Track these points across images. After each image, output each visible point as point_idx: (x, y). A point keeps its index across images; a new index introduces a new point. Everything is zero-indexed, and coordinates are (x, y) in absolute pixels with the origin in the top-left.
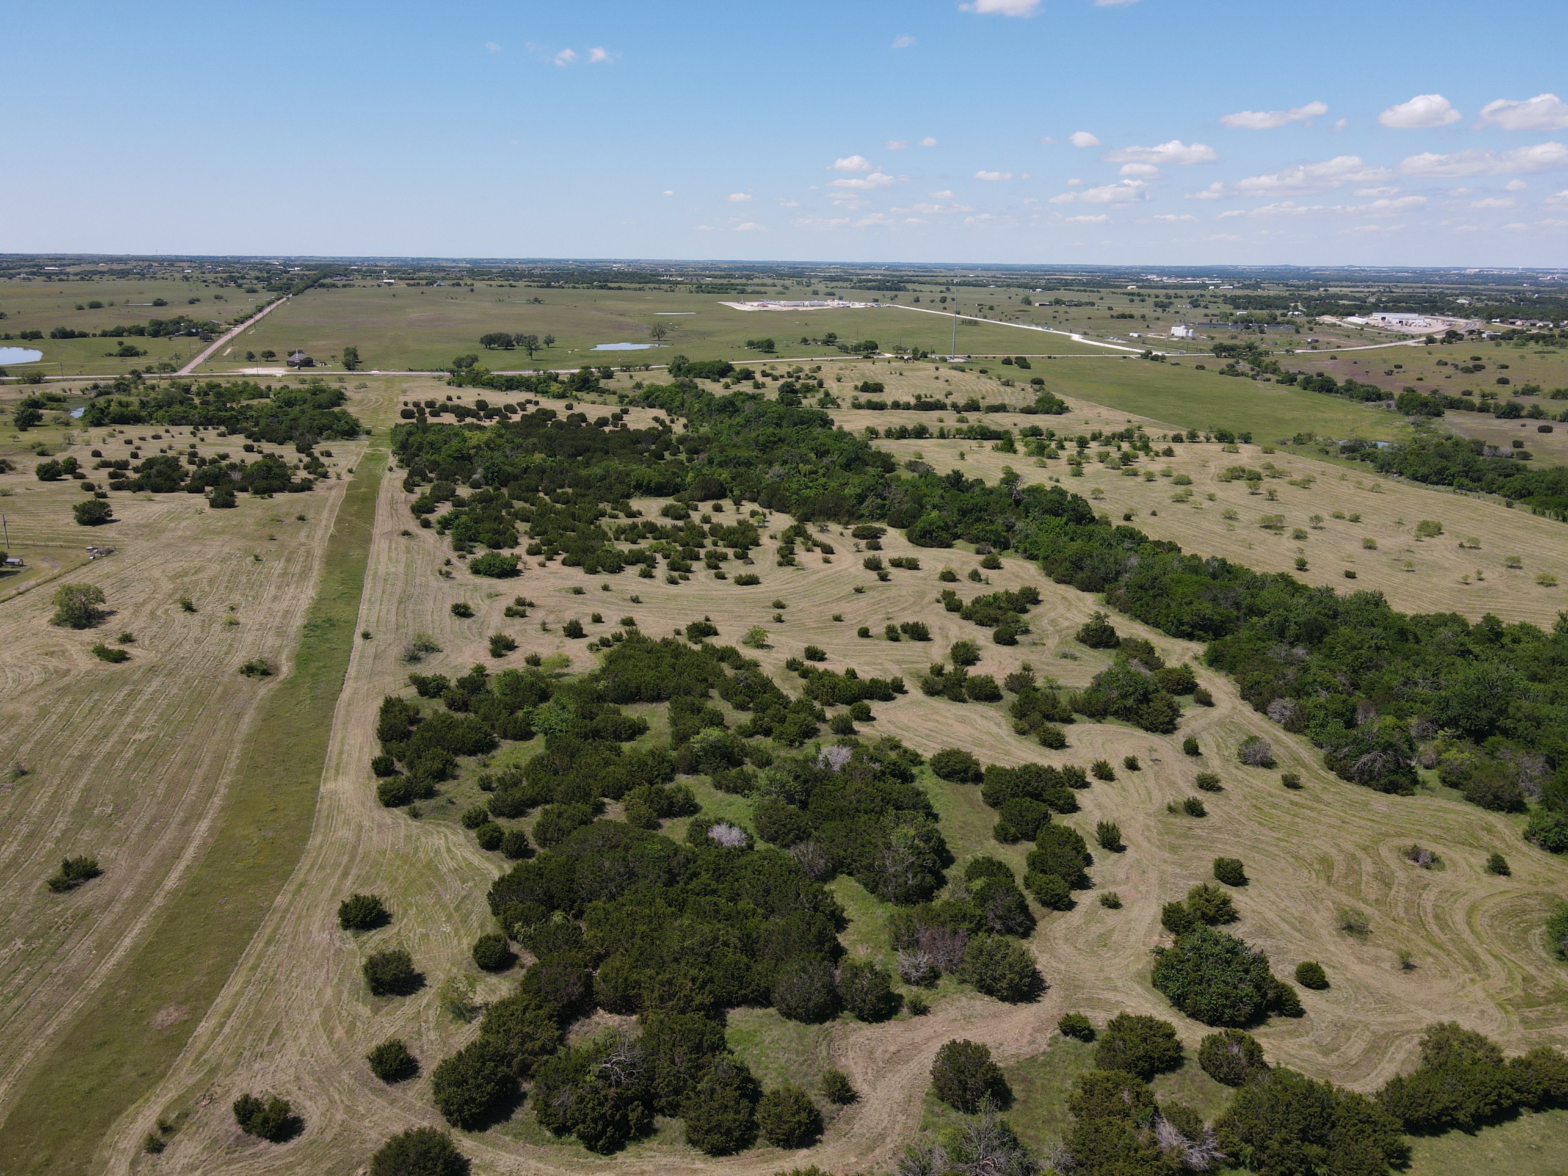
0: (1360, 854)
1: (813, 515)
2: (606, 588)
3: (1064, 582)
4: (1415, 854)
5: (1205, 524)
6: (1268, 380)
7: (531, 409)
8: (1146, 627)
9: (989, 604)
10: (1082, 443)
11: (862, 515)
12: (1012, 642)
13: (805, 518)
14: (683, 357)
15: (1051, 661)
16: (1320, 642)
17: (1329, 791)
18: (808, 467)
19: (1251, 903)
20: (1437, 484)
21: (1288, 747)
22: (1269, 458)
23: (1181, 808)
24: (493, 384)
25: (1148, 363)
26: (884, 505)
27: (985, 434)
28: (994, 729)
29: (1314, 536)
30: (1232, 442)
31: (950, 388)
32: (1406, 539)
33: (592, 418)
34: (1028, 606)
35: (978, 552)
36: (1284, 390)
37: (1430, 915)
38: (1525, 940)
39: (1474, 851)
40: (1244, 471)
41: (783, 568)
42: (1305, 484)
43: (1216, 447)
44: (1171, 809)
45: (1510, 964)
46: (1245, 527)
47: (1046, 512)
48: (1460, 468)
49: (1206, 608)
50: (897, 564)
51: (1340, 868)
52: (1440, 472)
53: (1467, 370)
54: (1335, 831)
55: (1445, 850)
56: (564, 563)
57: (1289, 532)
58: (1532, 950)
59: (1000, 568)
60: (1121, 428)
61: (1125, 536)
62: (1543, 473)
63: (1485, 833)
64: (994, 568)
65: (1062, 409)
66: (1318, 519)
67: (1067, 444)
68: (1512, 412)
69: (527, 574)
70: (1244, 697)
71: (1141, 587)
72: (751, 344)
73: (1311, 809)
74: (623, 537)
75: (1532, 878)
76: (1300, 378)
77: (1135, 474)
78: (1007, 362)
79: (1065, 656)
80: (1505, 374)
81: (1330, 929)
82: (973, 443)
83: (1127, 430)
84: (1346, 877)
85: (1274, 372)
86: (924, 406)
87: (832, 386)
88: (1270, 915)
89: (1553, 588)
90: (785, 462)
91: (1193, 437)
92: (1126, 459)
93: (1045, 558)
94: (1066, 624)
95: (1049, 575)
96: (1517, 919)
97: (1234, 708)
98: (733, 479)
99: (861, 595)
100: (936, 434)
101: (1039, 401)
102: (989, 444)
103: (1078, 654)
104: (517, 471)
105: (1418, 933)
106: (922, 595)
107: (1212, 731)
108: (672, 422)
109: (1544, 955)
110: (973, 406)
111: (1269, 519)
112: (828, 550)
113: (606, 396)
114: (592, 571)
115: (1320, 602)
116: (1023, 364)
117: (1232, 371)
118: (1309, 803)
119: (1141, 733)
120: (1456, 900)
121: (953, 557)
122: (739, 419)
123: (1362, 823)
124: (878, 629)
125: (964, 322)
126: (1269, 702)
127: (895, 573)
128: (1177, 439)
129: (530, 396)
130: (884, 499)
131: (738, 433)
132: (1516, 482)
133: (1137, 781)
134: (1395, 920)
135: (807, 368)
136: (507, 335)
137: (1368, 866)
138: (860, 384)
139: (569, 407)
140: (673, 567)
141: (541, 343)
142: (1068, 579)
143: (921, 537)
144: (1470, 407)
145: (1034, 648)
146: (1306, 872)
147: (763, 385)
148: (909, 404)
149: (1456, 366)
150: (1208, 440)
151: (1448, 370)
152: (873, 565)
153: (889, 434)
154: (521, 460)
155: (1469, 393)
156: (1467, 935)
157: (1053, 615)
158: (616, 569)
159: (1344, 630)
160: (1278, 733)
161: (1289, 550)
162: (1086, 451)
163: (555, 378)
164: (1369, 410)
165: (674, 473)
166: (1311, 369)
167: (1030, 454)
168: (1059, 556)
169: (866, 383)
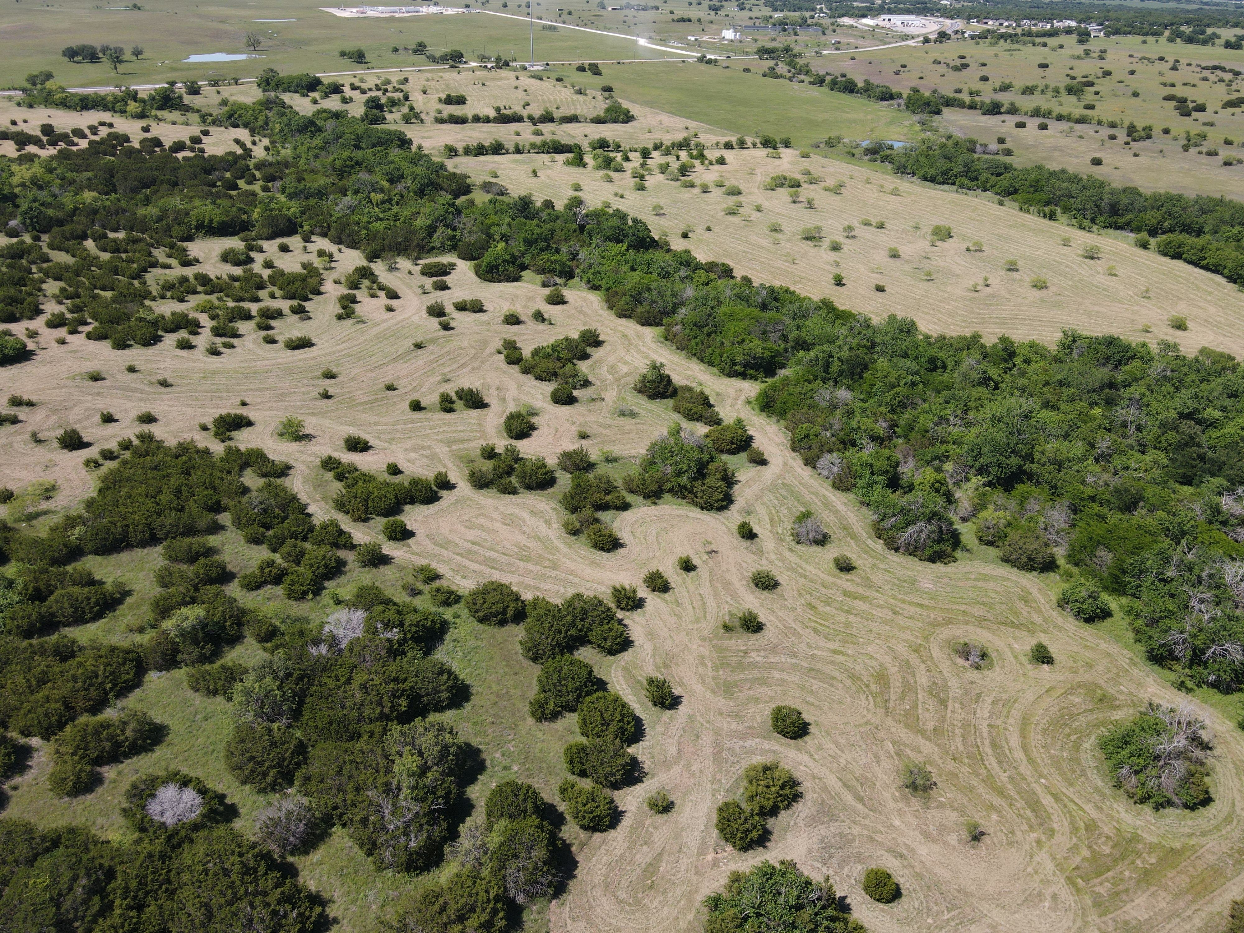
0: (914, 660)
1: (383, 250)
2: (132, 369)
3: (625, 316)
4: (965, 652)
5: (754, 238)
6: (802, 82)
7: (104, 132)
8: (702, 367)
9: (547, 356)
10: (646, 154)
11: (433, 248)
12: (570, 400)
13: (373, 257)
14: (272, 70)
15: (608, 421)
16: (861, 377)
17: (878, 569)
18: (380, 196)
19: (811, 764)
20: (943, 183)
21: (837, 511)
22: (806, 164)
23: (737, 623)
24: (66, 104)
25: (703, 67)
26: (454, 236)
27: (558, 148)
28: (543, 530)
29: (847, 245)
30: (775, 148)
31: (527, 99)
32: (922, 245)
33: (167, 144)
34: (589, 350)
35: (544, 285)
36: (816, 92)
37: (987, 742)
38: (1078, 761)
39: (1017, 632)
40: (785, 179)
41: (343, 322)
42: (837, 190)
43: (762, 153)
44: (727, 628)
45: (1071, 806)
46: (789, 240)
47: (608, 239)
48: (960, 168)
49: (756, 346)
50: (461, 307)
51: (896, 684)
52: (945, 173)
53: (957, 69)
54: (888, 628)
55: (990, 637)
56: (89, 336)
57: (826, 244)
58: (1087, 779)
59: (565, 303)
60: (679, 137)
61: (681, 264)
62: (1025, 171)
63: (1021, 604)
64: (558, 303)
65: (628, 118)
66: (850, 228)
67: (631, 155)
68: (994, 109)
69: (41, 356)
70: (794, 449)
71: (695, 325)
72: (343, 54)
73: (863, 598)
74: (169, 294)
75: (1072, 664)
76: (828, 79)
77: (692, 186)
78: (581, 69)
79: (623, 414)
80: (985, 71)
81: (893, 789)
82: (546, 157)
83: (685, 139)
84: (902, 699)
85: (807, 73)
86: (504, 119)
87: (418, 100)
88: (832, 781)
89: (1044, 291)
90: (356, 192)
91: (742, 144)
92: (684, 170)
93: (608, 290)
94: (625, 369)
95: (611, 308)
96: (1067, 730)
97: (785, 464)
98: (303, 213)
99: (420, 352)
100: (512, 149)
101: (607, 110)
102: (561, 158)
103: (636, 409)
104: (60, 215)
105: (977, 775)
106: (484, 343)
107: (765, 500)
108: (254, 143)
109: (1100, 783)
110: (548, 118)
111: (809, 231)
112: (393, 295)
113: (189, 115)
114: (121, 345)
115: (859, 333)
116: (595, 70)
117: (772, 73)
118: (861, 590)
119: (696, 513)
120: (1008, 712)
121: (519, 292)
122: (318, 141)
123: (913, 610)
124: (430, 399)
125: (545, 28)
126: (818, 457)
127: (460, 319)
128: (728, 146)
129: (106, 116)
130: (454, 229)
131: (316, 157)
132: (1005, 181)
133: (692, 588)
134: (954, 759)
135: (394, 79)
136: (92, 47)
137: (923, 679)
138: (443, 96)
139: (146, 130)
140: (217, 332)
141: (127, 56)
142: (628, 313)
143: (488, 272)
144: (961, 105)
145: (592, 406)
146: (863, 697)
147: (351, 100)
148: (488, 117)
149: (948, 65)
150: (754, 145)
151: (942, 69)
152: (437, 311)
153: (467, 151)
154: (68, 200)
155: (959, 91)
156: (1025, 769)
157: (612, 359)
158: (152, 340)
159: (882, 363)
160: (826, 493)
161: (827, 263)
162: (649, 161)
163: (134, 96)
164: (883, 109)
165: (240, 209)
166: (836, 69)
167: (598, 168)
168: (620, 289)
169: (449, 96)
